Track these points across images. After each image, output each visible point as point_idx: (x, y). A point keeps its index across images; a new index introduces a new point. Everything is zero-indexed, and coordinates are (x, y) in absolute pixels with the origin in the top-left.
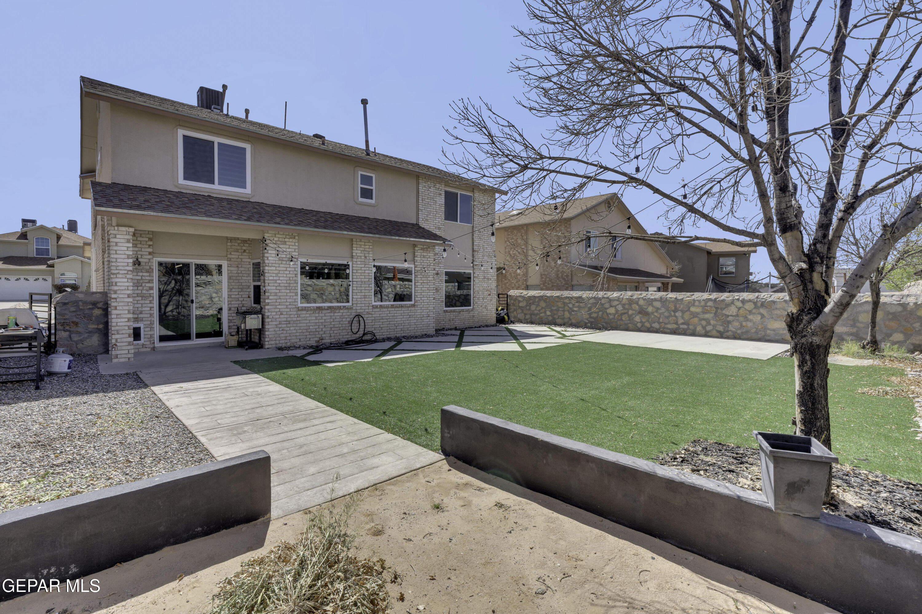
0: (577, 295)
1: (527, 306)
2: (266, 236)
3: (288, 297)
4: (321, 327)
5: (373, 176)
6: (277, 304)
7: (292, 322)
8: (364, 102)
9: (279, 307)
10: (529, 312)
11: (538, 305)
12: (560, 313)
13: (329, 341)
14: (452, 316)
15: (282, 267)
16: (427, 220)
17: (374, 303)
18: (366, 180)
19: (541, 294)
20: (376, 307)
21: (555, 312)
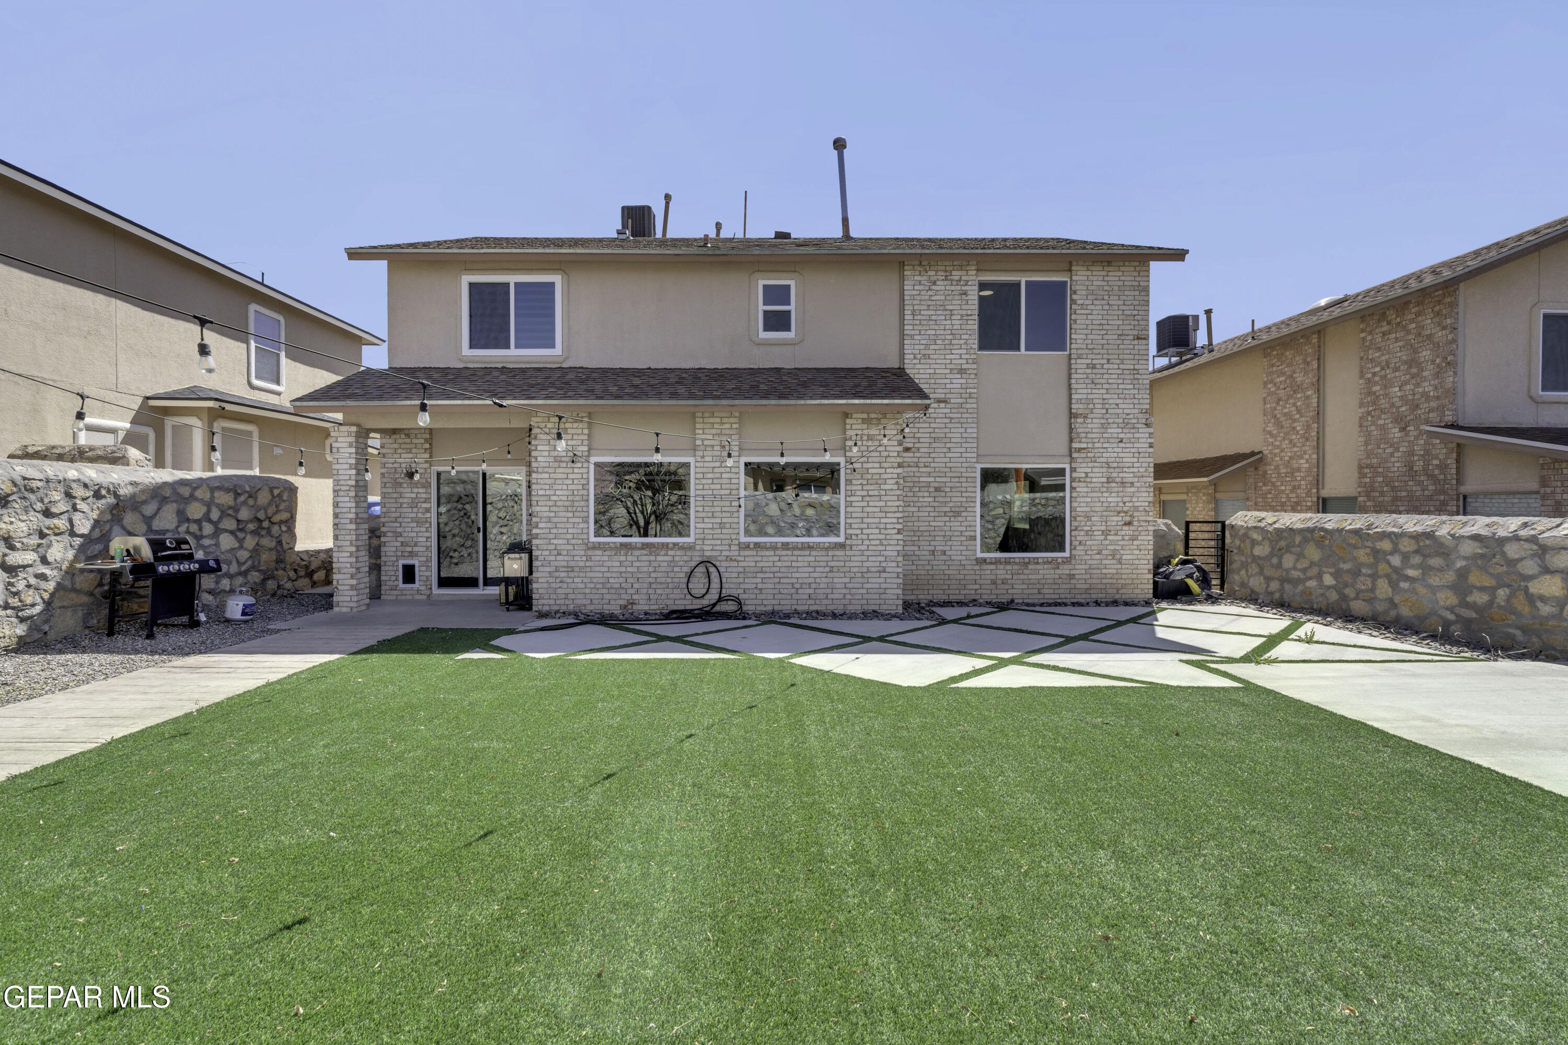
0: (1419, 528)
1: (1272, 555)
2: (534, 421)
3: (570, 525)
4: (631, 580)
5: (792, 283)
6: (551, 536)
7: (577, 569)
8: (839, 145)
9: (555, 541)
10: (1278, 574)
11: (1300, 556)
12: (1363, 584)
13: (646, 608)
14: (1002, 572)
15: (560, 473)
16: (928, 357)
17: (744, 539)
18: (777, 294)
19: (1310, 524)
20: (747, 546)
21: (1347, 578)
